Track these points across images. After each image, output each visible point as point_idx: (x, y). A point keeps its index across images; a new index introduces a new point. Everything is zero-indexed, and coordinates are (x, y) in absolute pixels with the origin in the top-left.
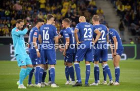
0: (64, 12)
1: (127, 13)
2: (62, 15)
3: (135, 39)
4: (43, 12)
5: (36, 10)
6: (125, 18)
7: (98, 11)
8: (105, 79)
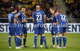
0: (33, 4)
1: (72, 5)
2: (32, 5)
3: (77, 21)
4: (21, 4)
5: (16, 3)
6: (71, 8)
7: (54, 4)
8: (58, 45)
